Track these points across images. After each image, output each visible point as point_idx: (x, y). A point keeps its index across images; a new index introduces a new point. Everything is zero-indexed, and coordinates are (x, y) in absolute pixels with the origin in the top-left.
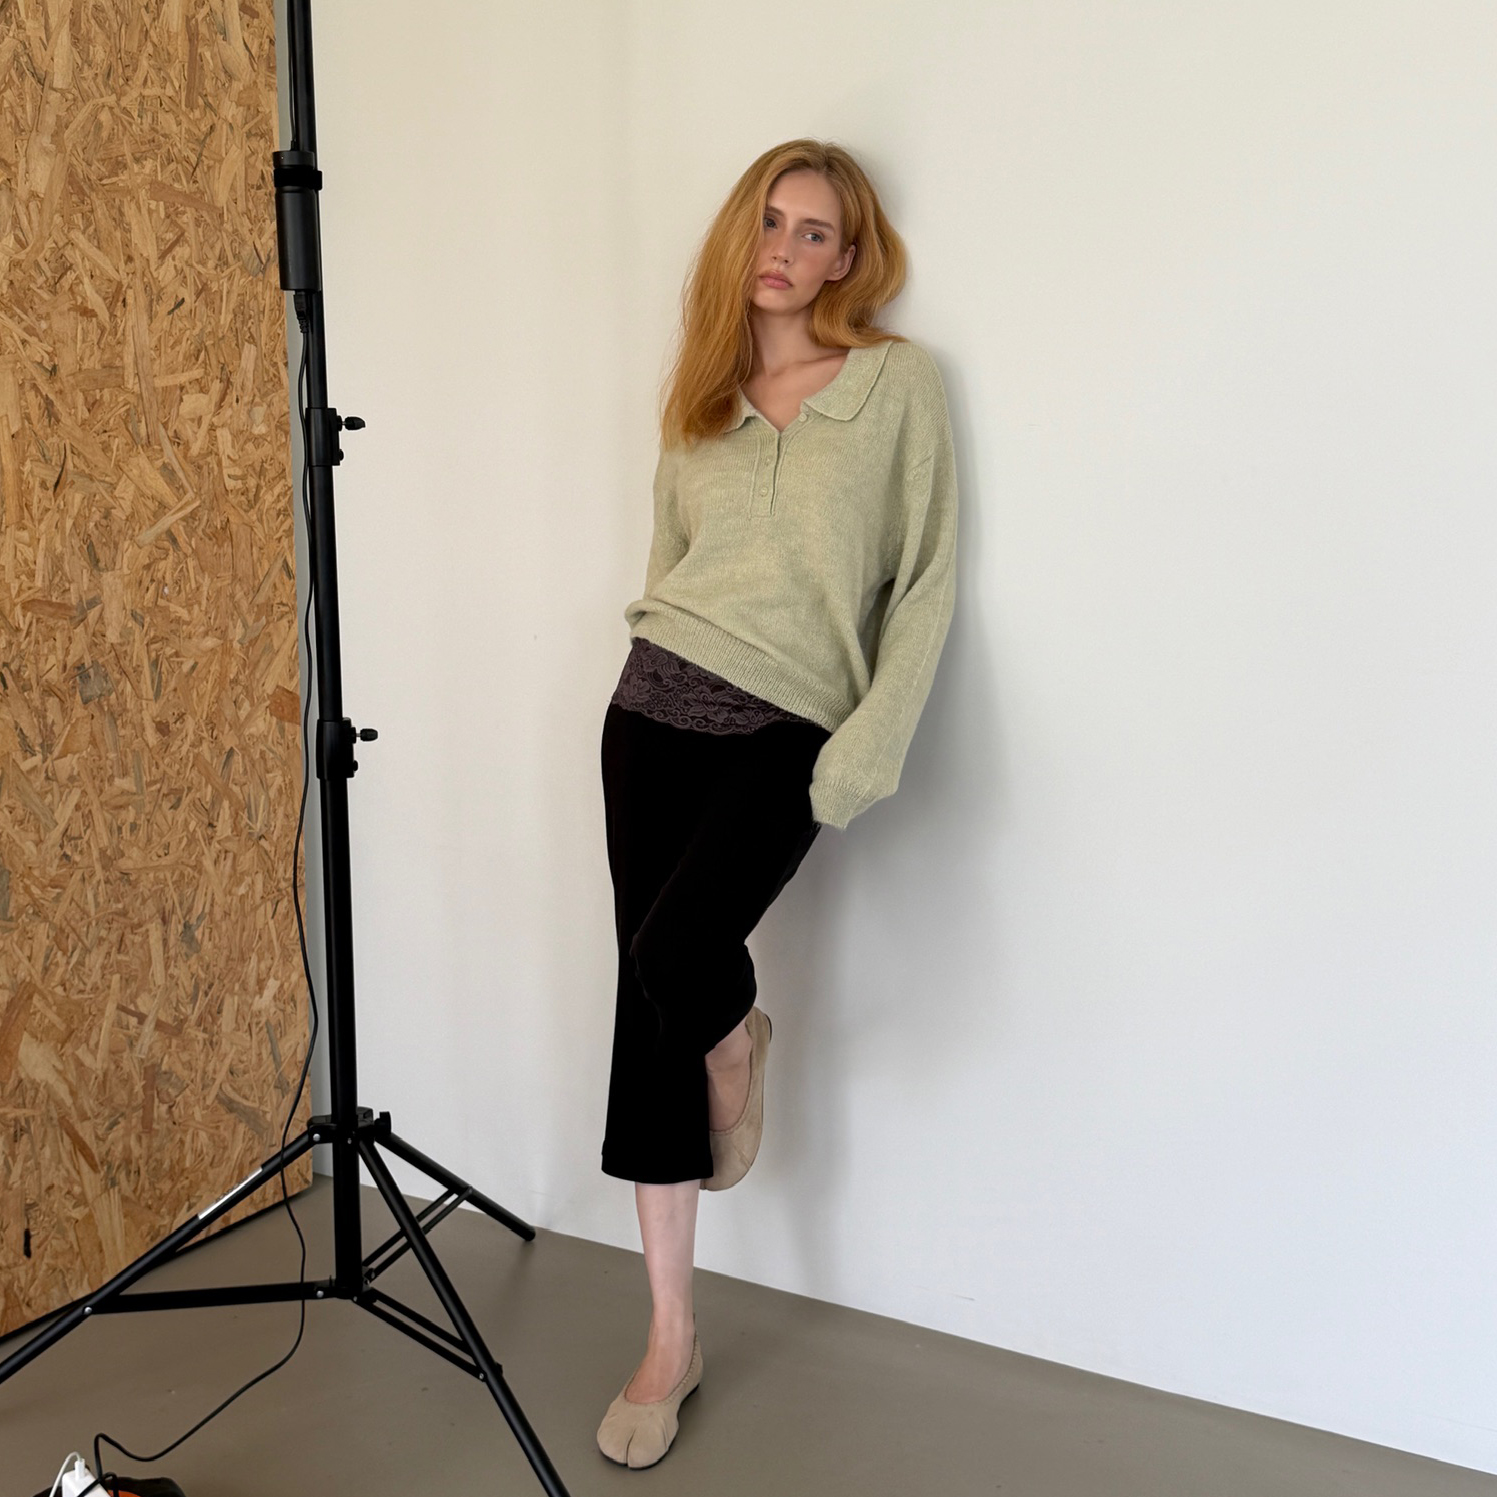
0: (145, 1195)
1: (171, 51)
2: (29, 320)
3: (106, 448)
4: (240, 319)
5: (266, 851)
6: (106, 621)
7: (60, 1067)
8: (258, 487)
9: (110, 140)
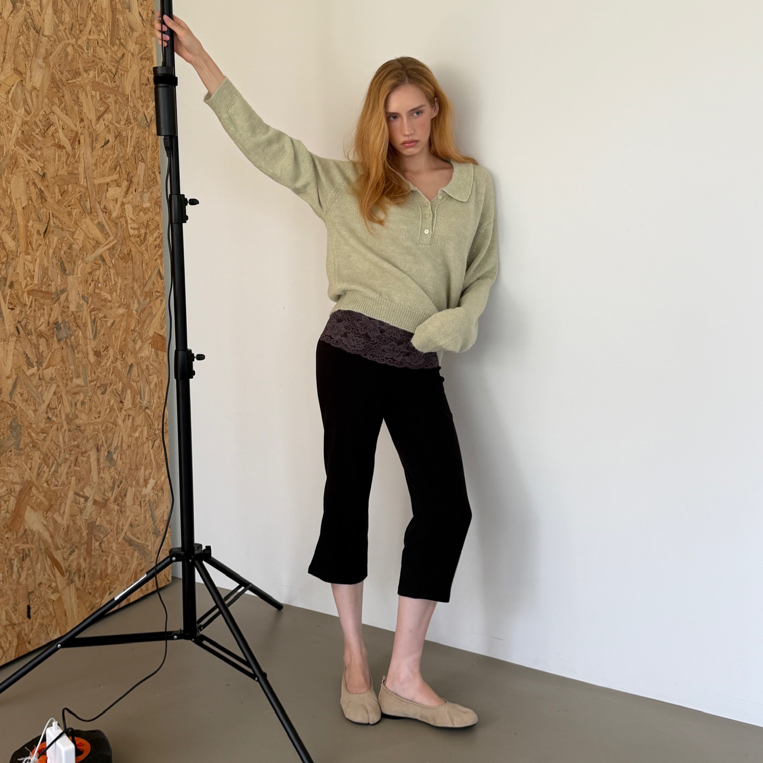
0: (88, 587)
1: (103, 17)
2: (32, 150)
3: (70, 214)
4: (137, 149)
5: (149, 415)
6: (69, 300)
7: (45, 523)
8: (146, 234)
9: (72, 61)
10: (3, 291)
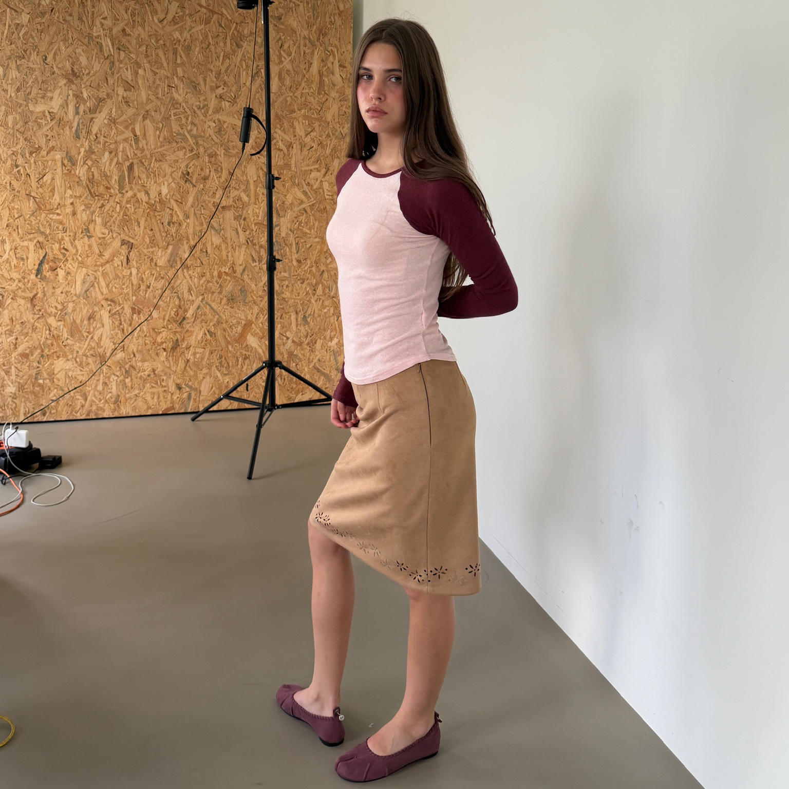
0: (287, 385)
1: (313, 79)
3: (284, 186)
4: (334, 151)
6: (281, 231)
7: (260, 344)
9: (290, 104)
10: (239, 222)
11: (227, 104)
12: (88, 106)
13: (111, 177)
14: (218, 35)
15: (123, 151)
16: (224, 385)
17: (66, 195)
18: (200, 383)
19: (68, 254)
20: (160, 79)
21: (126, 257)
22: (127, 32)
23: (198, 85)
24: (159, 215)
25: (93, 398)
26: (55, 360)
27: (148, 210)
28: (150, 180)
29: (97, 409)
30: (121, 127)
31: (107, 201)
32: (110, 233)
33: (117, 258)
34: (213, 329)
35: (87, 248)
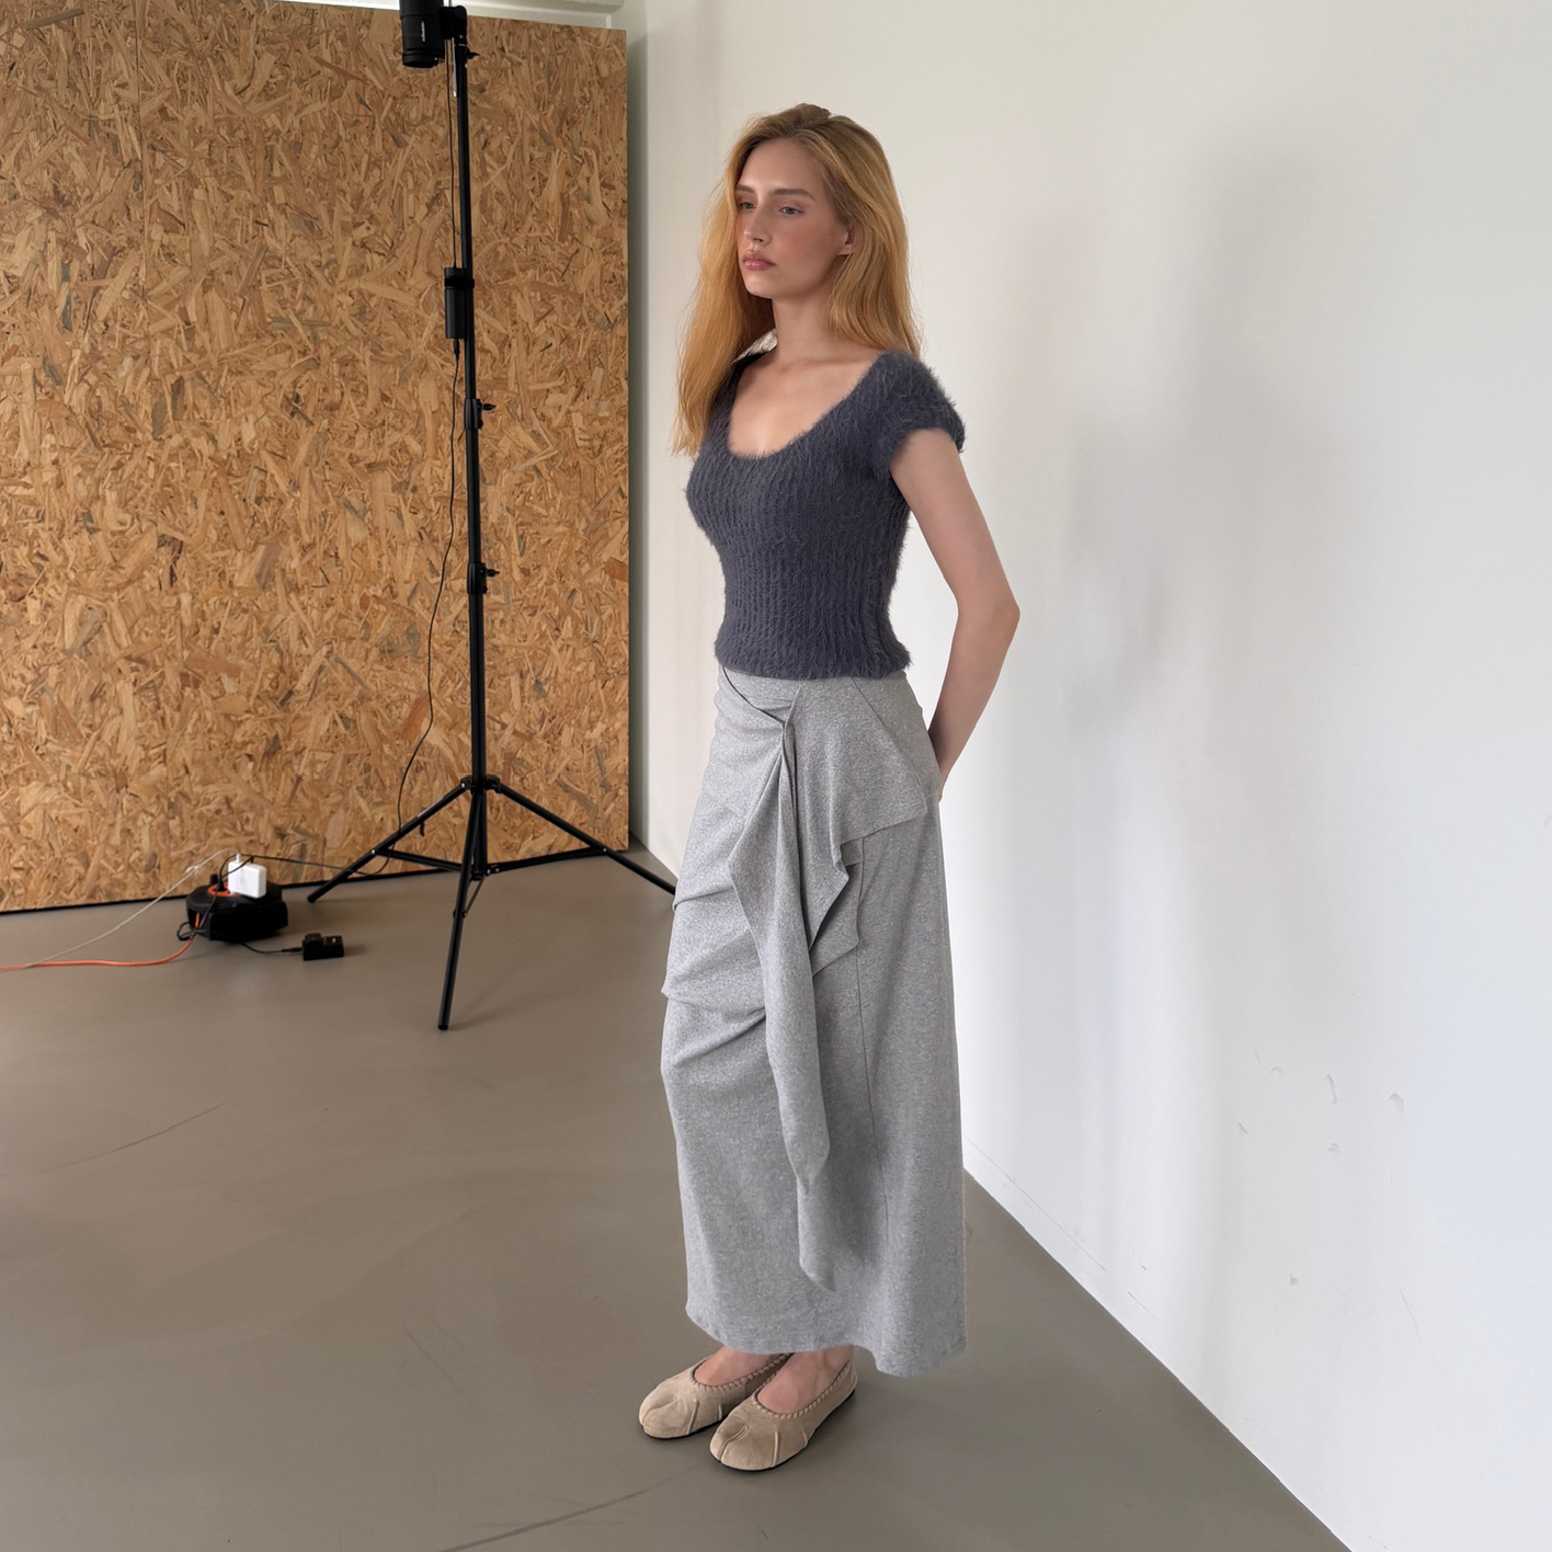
1: (550, 211)
3: (493, 420)
4: (592, 353)
5: (599, 651)
7: (447, 740)
8: (601, 446)
9: (503, 260)
10: (404, 495)
11: (377, 259)
12: (89, 261)
13: (138, 406)
14: (357, 121)
15: (161, 356)
16: (374, 827)
17: (43, 445)
18: (324, 823)
19: (46, 565)
20: (239, 210)
21: (169, 570)
22: (170, 114)
23: (317, 219)
24: (237, 485)
25: (103, 862)
26: (22, 786)
27: (215, 474)
28: (217, 411)
29: (112, 885)
30: (158, 307)
31: (127, 457)
32: (136, 520)
33: (149, 571)
34: (351, 713)
35: (86, 554)
